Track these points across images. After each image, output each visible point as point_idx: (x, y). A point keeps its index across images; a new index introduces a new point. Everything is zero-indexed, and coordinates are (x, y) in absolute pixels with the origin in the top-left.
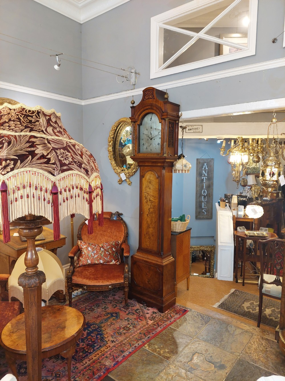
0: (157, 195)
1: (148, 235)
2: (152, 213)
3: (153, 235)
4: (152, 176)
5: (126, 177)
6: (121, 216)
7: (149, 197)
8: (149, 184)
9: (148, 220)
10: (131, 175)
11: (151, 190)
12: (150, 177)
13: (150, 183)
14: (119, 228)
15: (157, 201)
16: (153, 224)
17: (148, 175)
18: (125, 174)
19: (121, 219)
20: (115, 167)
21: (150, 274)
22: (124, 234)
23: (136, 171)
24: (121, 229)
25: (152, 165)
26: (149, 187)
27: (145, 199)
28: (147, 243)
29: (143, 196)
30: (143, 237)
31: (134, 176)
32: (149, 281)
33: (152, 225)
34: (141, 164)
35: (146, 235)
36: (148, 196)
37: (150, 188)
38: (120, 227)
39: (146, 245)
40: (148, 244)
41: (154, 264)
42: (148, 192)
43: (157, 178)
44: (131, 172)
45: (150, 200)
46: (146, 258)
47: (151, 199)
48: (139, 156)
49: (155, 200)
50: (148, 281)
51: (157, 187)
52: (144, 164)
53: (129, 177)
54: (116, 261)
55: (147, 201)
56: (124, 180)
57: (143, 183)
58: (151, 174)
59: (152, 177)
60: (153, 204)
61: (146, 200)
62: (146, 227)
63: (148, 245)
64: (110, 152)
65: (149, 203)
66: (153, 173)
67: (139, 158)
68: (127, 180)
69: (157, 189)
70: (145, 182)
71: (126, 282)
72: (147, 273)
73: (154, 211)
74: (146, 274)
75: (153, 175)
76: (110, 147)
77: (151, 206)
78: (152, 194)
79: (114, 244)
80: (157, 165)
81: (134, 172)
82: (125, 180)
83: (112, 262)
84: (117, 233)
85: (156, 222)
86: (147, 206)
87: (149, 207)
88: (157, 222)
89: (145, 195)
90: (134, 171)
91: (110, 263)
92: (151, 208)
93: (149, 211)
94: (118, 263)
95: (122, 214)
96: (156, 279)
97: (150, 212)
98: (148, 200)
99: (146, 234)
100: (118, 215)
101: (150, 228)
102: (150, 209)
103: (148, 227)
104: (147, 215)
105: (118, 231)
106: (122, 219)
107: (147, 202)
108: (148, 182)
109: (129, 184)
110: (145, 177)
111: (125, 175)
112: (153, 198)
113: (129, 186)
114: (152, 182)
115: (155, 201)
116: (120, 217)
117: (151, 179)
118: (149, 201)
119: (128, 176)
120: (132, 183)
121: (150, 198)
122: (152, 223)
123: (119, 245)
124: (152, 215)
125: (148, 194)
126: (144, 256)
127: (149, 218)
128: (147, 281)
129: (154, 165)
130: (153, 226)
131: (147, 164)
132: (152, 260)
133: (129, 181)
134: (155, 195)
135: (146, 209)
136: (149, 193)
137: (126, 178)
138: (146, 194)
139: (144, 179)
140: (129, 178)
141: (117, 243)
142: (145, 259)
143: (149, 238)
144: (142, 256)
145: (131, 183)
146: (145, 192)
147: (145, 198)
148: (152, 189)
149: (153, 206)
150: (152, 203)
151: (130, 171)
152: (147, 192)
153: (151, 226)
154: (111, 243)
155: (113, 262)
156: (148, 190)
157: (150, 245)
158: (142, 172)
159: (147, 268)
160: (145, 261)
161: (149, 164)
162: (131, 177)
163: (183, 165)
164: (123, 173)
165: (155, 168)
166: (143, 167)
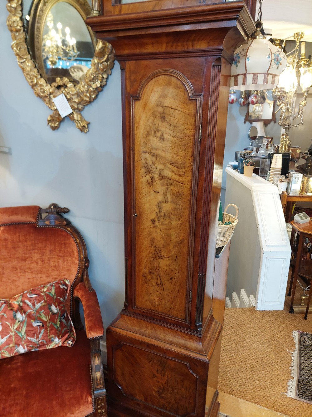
0: (189, 160)
1: (155, 277)
2: (168, 216)
3: (171, 279)
4: (171, 92)
5: (72, 107)
6: (66, 216)
7: (160, 166)
8: (158, 121)
9: (154, 235)
10: (87, 99)
11: (166, 145)
12: (164, 96)
13: (163, 118)
14: (63, 246)
15: (187, 179)
16: (171, 246)
17: (156, 89)
18: (69, 97)
19: (65, 223)
20: (36, 77)
21: (166, 378)
22: (77, 262)
23: (101, 86)
24: (69, 249)
25: (169, 49)
26: (159, 135)
27: (146, 173)
28: (152, 298)
29: (136, 164)
30: (139, 281)
31: (94, 104)
32: (161, 391)
33: (169, 251)
34: (126, 52)
35: (149, 277)
36: (154, 164)
37: (162, 138)
38: (65, 244)
39: (148, 303)
40: (155, 298)
41: (178, 356)
42: (156, 149)
43: (193, 100)
44: (87, 91)
45: (162, 177)
46: (150, 336)
47: (167, 173)
49: (179, 175)
50: (158, 391)
51: (190, 132)
52: (137, 51)
53: (80, 107)
54: (64, 338)
55: (152, 178)
56: (64, 118)
57: (137, 118)
58: (169, 84)
59: (170, 95)
60: (172, 188)
61: (148, 177)
62: (151, 255)
63: (157, 303)
64: (17, 31)
65: (159, 186)
66: (174, 80)
67: (125, 21)
68: (75, 116)
69: (190, 140)
70: (143, 117)
71: (99, 409)
72: (157, 374)
73: (175, 210)
74: (154, 375)
75: (177, 87)
76: (15, 15)
77: (165, 194)
78: (168, 156)
79: (53, 292)
80: (191, 48)
81: (94, 92)
82: (70, 117)
83: (54, 343)
84: (60, 261)
85: (182, 241)
86: (153, 195)
87: (160, 198)
88: (186, 241)
89: (146, 159)
90: (97, 88)
91: (48, 348)
92: (167, 202)
93: (160, 211)
94: (70, 342)
95: (67, 211)
96: (183, 390)
97: (162, 214)
98: (156, 176)
99: (150, 273)
100: (58, 213)
101: (161, 257)
102: (164, 205)
103: (157, 254)
104: (153, 221)
105: (61, 254)
106: (69, 224)
107: (151, 183)
108: (154, 115)
109: (82, 129)
110: (144, 98)
111: (68, 100)
112: (174, 169)
113: (83, 134)
114: (169, 115)
115: (182, 179)
116: (62, 217)
117: (167, 102)
118: (161, 179)
119: (78, 104)
120: (89, 126)
121: (161, 170)
122: (169, 245)
123: (67, 290)
124: (170, 222)
125: (156, 156)
126: (144, 331)
127: (159, 231)
128: (156, 390)
129: (179, 49)
130: (172, 253)
131: (149, 49)
132: (171, 343)
133: (82, 117)
134: (180, 160)
135: (147, 206)
136: (160, 152)
137: (70, 111)
138: (147, 156)
139: (138, 107)
140: (79, 111)
141: (62, 287)
142: (147, 340)
143: (158, 285)
144: (138, 329)
145: (88, 124)
146: (144, 150)
147: (143, 170)
148: (170, 138)
149: (172, 194)
150: (171, 184)
151: (82, 89)
152: (154, 151)
153: (164, 253)
154: (45, 290)
155: (57, 342)
156: (155, 142)
157: (163, 302)
158: (131, 82)
159: (155, 362)
160: (149, 346)
161: (159, 49)
162: (86, 108)
163: (272, 55)
164: (63, 96)
165: (181, 62)
166: (134, 62)
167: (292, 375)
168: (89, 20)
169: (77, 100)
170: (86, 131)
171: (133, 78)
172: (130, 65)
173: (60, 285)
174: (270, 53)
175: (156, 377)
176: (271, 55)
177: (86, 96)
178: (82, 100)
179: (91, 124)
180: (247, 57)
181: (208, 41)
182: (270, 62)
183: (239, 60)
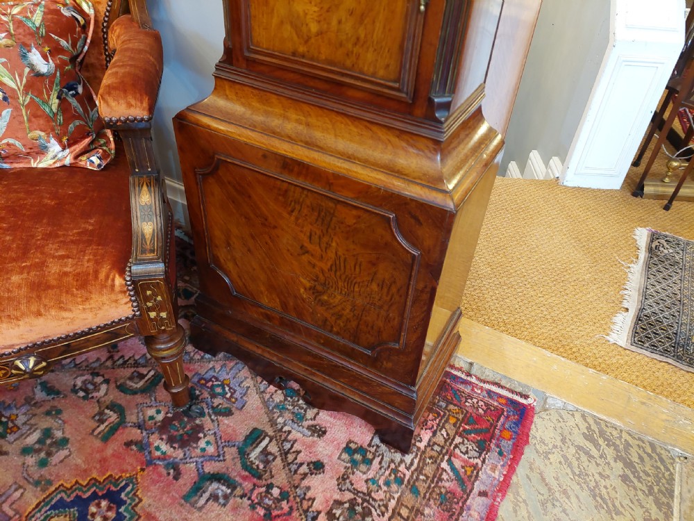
21: (331, 254)
28: (300, 6)
32: (320, 288)
39: (288, 31)
40: (308, 7)
41: (366, 192)
46: (290, 139)
50: (313, 288)
54: (78, 147)
63: (314, 28)
71: (150, 309)
72: (307, 244)
74: (302, 247)
79: (38, 18)
83: (50, 154)
91: (34, 165)
94: (94, 159)
96: (374, 287)
126: (275, 122)
128: (308, 285)
132: (350, 158)
142: (284, 148)
144: (259, 118)
154: (15, 11)
155: (55, 155)
157: (334, 22)
159: (305, 211)
160: (289, 164)
167: (625, 304)
173: (61, 6)
175: (307, 252)
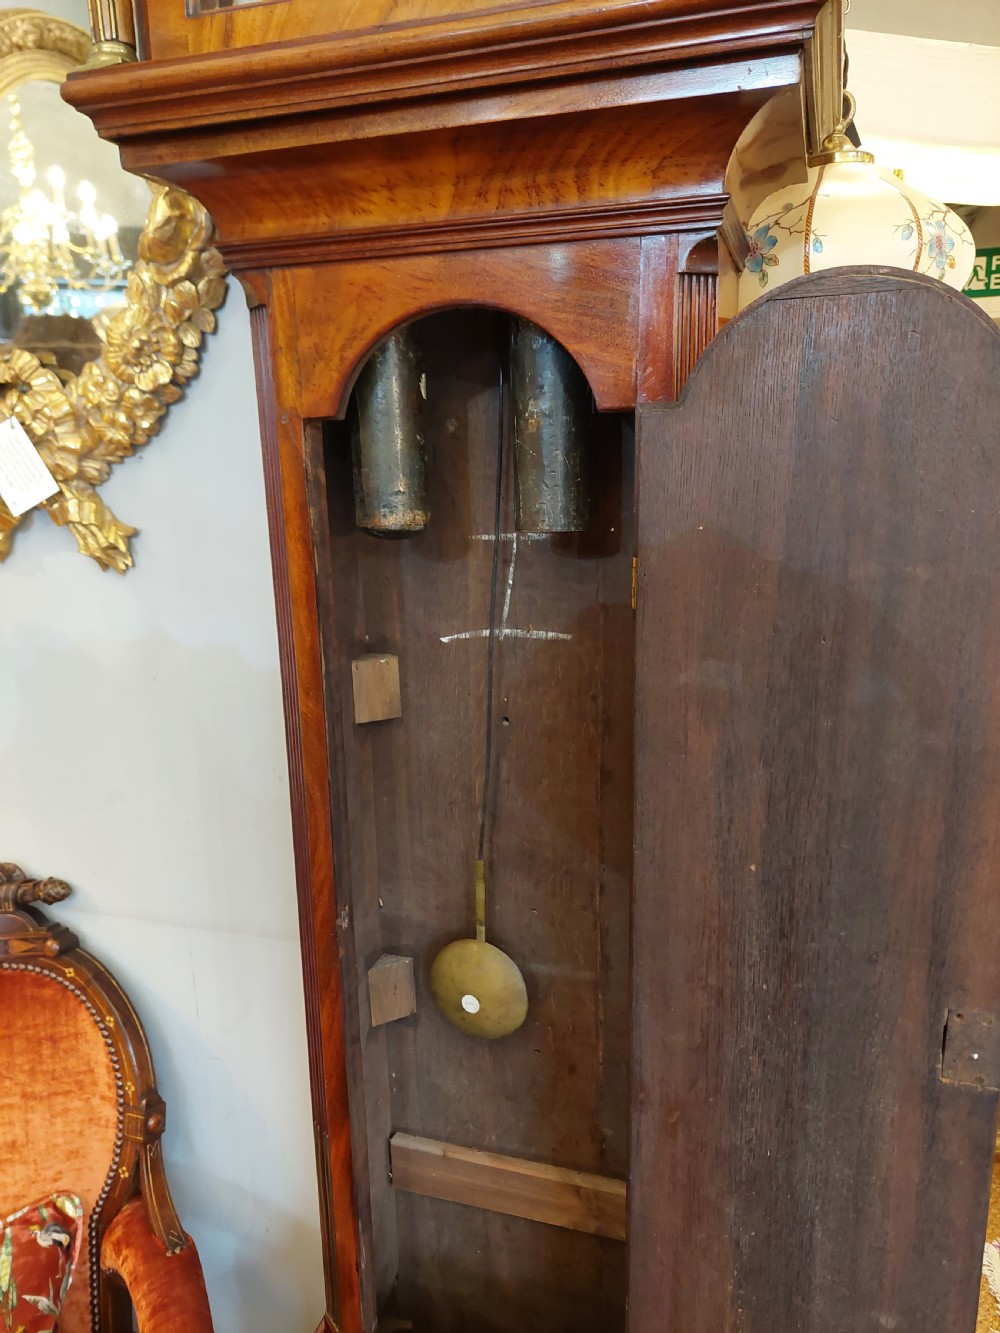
5: (56, 471)
6: (58, 913)
10: (120, 436)
14: (46, 1050)
18: (39, 429)
19: (53, 945)
22: (110, 1113)
23: (174, 381)
24: (72, 1063)
31: (152, 455)
34: (269, 228)
38: (53, 1039)
44: (118, 404)
48: (239, 43)
53: (92, 467)
56: (27, 516)
67: (250, 83)
68: (72, 505)
80: (572, 201)
81: (147, 405)
82: (51, 509)
84: (36, 1119)
90: (157, 391)
95: (62, 892)
100: (23, 906)
105: (39, 1088)
106: (70, 945)
109: (106, 559)
111: (39, 442)
113: (110, 575)
116: (39, 917)
119: (83, 455)
120: (136, 543)
123: (68, 1250)
133: (101, 510)
137: (54, 488)
140: (89, 484)
141: (44, 1240)
145: (131, 537)
151: (96, 396)
158: (299, 361)
161: (420, 210)
162: (119, 471)
163: (919, 226)
164: (13, 427)
165: (531, 267)
166: (305, 272)
168: (80, 87)
169: (74, 443)
170: (123, 567)
171: (305, 344)
172: (290, 285)
173: (35, 1229)
174: (913, 219)
176: (914, 225)
177: (113, 423)
178: (99, 439)
179: (140, 538)
180: (812, 237)
181: (654, 164)
182: (915, 255)
183: (771, 252)
